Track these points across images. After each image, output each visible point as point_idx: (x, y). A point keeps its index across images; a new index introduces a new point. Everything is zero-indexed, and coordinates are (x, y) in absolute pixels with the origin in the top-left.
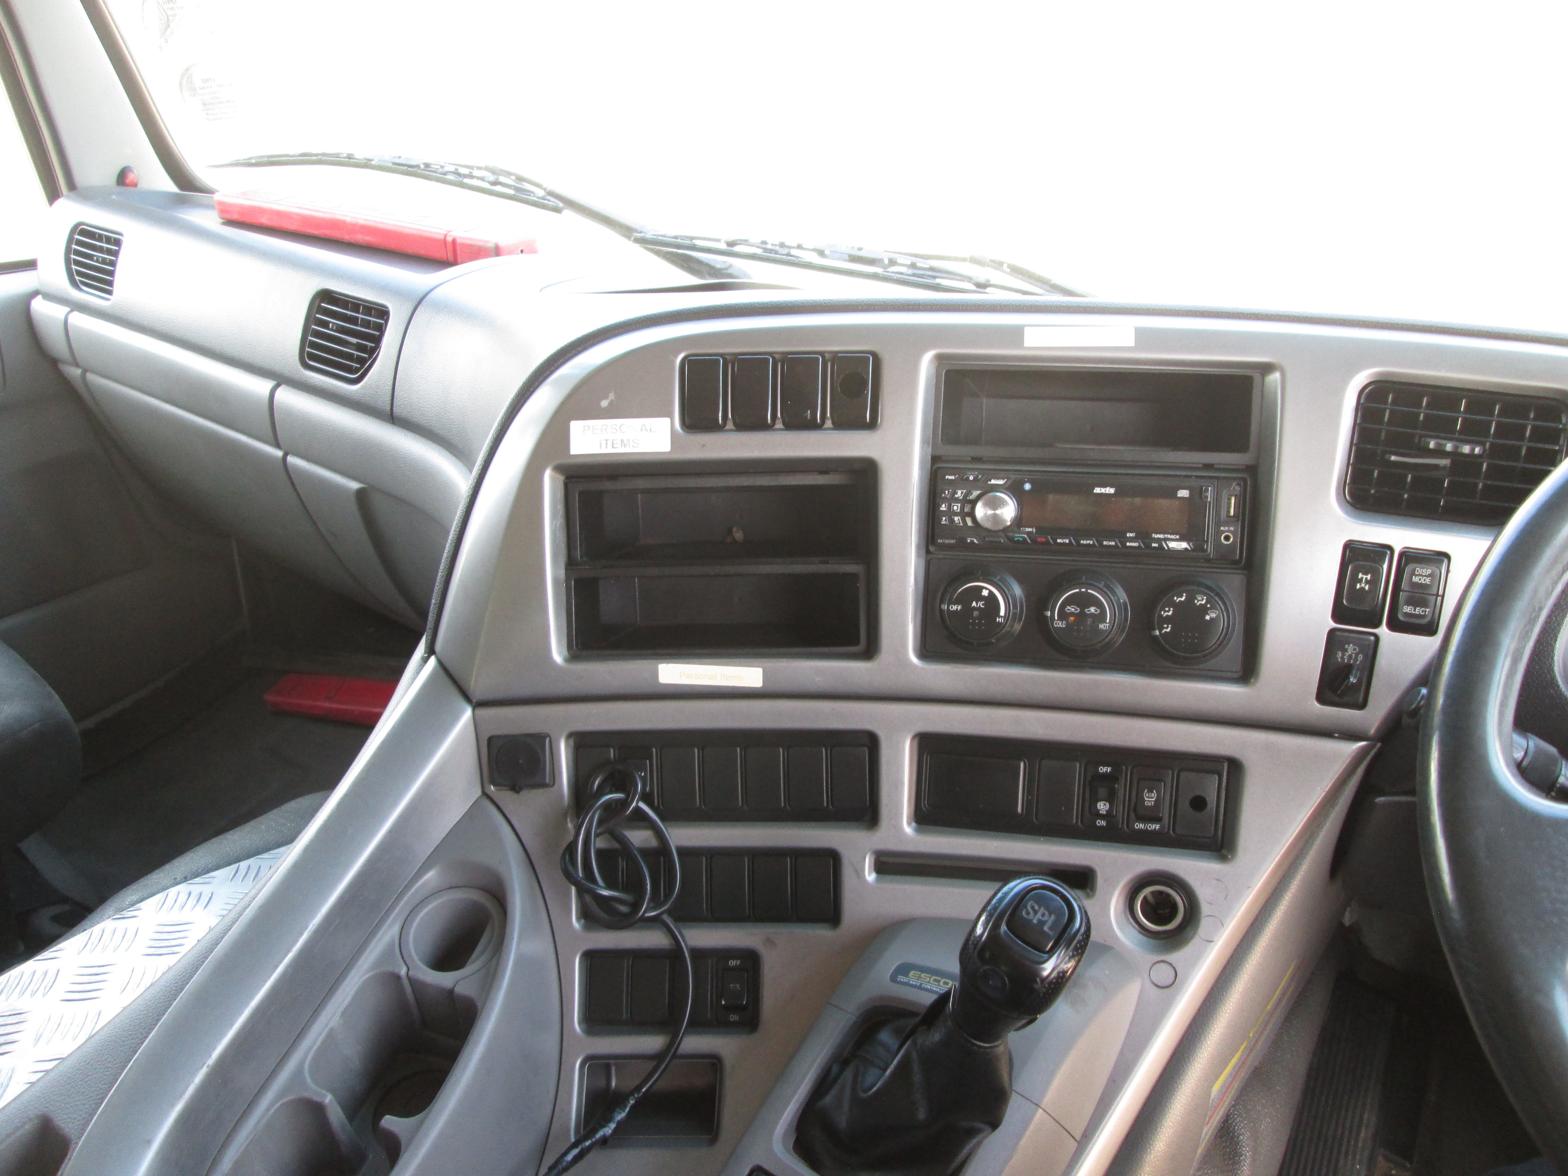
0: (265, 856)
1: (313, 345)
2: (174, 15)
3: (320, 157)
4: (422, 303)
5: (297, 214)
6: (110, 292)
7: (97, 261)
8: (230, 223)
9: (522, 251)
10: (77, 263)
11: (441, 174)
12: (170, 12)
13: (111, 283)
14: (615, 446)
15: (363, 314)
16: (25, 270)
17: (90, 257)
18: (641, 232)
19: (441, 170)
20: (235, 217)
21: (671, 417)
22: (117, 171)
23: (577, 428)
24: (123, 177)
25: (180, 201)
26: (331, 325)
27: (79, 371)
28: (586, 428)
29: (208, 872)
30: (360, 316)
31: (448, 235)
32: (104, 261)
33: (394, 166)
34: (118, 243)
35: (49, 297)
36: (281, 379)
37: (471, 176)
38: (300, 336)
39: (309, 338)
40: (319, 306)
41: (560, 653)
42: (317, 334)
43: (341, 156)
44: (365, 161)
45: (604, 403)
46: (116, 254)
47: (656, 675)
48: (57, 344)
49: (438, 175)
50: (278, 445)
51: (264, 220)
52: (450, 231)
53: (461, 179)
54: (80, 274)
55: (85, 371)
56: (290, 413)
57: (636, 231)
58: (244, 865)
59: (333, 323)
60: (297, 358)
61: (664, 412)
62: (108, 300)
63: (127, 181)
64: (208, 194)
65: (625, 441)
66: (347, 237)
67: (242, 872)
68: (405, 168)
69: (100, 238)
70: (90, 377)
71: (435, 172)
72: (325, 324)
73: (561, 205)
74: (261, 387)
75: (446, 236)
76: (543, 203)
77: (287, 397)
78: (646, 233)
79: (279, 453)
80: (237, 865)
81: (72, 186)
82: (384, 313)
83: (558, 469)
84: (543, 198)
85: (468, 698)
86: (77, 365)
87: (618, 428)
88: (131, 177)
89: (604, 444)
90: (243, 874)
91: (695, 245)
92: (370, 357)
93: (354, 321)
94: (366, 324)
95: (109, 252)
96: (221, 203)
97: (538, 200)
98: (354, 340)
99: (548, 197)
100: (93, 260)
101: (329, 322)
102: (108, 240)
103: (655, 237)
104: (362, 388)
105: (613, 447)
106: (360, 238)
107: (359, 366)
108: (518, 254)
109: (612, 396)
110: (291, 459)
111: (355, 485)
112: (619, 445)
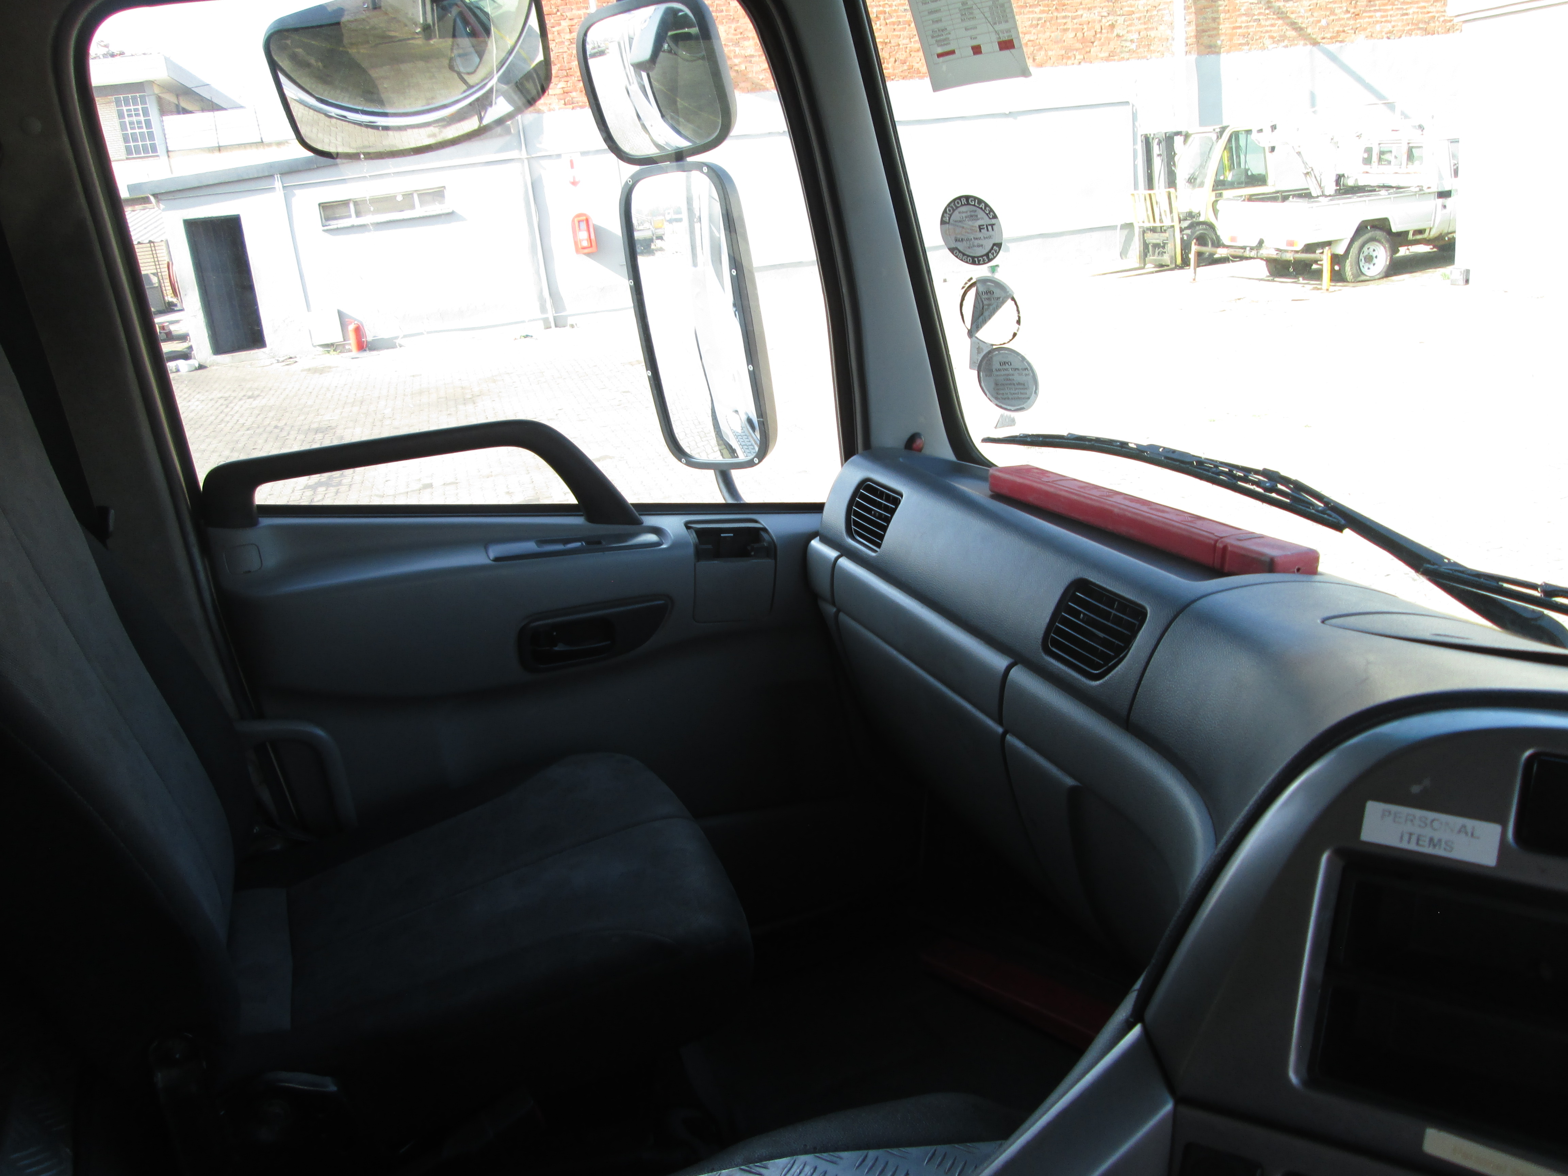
0: (895, 1151)
1: (1059, 632)
2: (989, 305)
3: (1093, 443)
4: (1185, 612)
5: (1065, 498)
6: (879, 545)
7: (874, 516)
8: (998, 496)
9: (1298, 570)
10: (857, 514)
11: (1213, 473)
12: (986, 302)
13: (881, 537)
14: (1421, 843)
15: (1117, 610)
16: (811, 513)
17: (869, 511)
18: (1434, 564)
19: (1214, 469)
20: (1005, 491)
21: (1504, 824)
22: (906, 436)
23: (1374, 810)
24: (912, 442)
25: (956, 470)
26: (1082, 615)
27: (834, 610)
28: (1387, 814)
29: (836, 1149)
30: (1113, 612)
31: (1219, 541)
32: (880, 516)
33: (1166, 460)
34: (896, 502)
35: (827, 541)
36: (1018, 658)
37: (1246, 480)
38: (1047, 620)
39: (1057, 624)
40: (1074, 594)
41: (1297, 1072)
42: (1065, 622)
43: (1114, 444)
44: (1138, 452)
45: (1416, 789)
46: (892, 512)
47: (1420, 1138)
48: (822, 582)
49: (1210, 474)
50: (1000, 722)
51: (1031, 499)
52: (1222, 538)
53: (1234, 481)
54: (856, 524)
55: (839, 611)
56: (1021, 694)
57: (1429, 562)
58: (872, 1154)
59: (1084, 614)
60: (1040, 641)
61: (1497, 816)
62: (875, 551)
63: (914, 446)
64: (983, 466)
65: (1436, 841)
66: (1110, 527)
67: (869, 1162)
68: (1178, 463)
69: (881, 495)
70: (842, 616)
71: (1208, 471)
72: (1076, 614)
73: (1343, 522)
74: (998, 662)
75: (1216, 541)
76: (1321, 517)
77: (1020, 676)
78: (1440, 566)
79: (1000, 730)
80: (865, 1152)
81: (867, 445)
82: (1140, 614)
83: (1339, 853)
84: (1323, 512)
85: (1172, 1090)
86: (834, 604)
87: (1428, 822)
88: (918, 442)
89: (1406, 837)
90: (870, 1164)
91: (1502, 587)
92: (1117, 655)
93: (1106, 616)
94: (1118, 621)
95: (886, 508)
96: (994, 477)
97: (1317, 513)
98: (1101, 635)
99: (1329, 512)
100: (870, 514)
101: (1080, 612)
102: (888, 498)
103: (1451, 572)
104: (1101, 685)
105: (1417, 844)
106: (1123, 530)
107: (1102, 663)
108: (1294, 572)
109: (1427, 782)
110: (1009, 737)
111: (1069, 781)
112: (1426, 844)
